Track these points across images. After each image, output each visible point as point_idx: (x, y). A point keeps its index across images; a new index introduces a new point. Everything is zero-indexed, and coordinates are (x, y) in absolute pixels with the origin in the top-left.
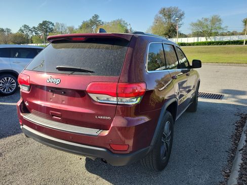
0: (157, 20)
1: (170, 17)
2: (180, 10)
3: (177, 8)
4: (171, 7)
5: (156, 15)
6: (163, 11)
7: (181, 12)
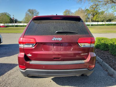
0: (27, 14)
1: (33, 13)
2: (37, 11)
3: (36, 10)
4: (33, 9)
5: (26, 12)
6: (29, 11)
7: (38, 12)
